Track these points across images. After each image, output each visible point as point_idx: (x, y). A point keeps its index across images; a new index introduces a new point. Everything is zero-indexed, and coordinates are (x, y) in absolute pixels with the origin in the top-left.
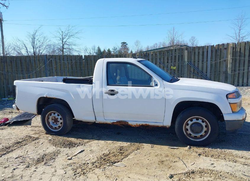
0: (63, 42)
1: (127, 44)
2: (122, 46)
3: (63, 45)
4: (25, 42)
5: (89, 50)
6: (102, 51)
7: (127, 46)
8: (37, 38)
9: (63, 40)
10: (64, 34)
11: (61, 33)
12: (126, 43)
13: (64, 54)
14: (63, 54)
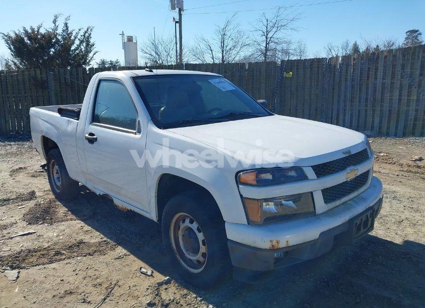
0: (267, 38)
1: (420, 34)
2: (406, 39)
3: (267, 44)
4: (211, 42)
5: (336, 49)
6: (361, 52)
7: (419, 38)
8: (228, 34)
9: (267, 35)
10: (271, 24)
11: (265, 23)
12: (417, 31)
13: (268, 60)
14: (265, 59)
